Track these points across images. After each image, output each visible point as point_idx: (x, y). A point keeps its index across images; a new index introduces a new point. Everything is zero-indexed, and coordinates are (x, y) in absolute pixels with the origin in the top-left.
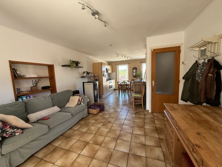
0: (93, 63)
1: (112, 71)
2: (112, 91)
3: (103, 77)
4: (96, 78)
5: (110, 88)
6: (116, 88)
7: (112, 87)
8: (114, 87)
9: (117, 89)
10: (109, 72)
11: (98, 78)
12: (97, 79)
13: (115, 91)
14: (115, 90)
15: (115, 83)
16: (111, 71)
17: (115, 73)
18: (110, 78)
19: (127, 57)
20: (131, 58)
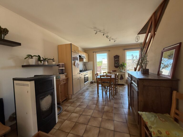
0: (58, 45)
1: (89, 60)
2: (88, 85)
3: (73, 66)
4: (61, 68)
5: (85, 82)
6: (93, 80)
7: (88, 81)
8: (90, 80)
9: (95, 82)
10: (85, 60)
11: (64, 68)
12: (62, 70)
13: (92, 85)
14: (92, 83)
15: (91, 75)
16: (87, 60)
17: (92, 62)
18: (86, 68)
19: (109, 39)
20: (114, 41)
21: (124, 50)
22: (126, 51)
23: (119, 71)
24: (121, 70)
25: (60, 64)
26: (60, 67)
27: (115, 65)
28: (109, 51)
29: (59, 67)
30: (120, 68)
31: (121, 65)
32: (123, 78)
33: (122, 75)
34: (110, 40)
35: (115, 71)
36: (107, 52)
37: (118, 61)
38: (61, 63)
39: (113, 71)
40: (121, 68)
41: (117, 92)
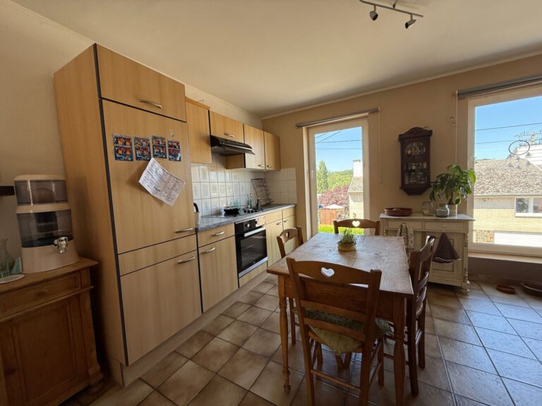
0: (54, 75)
1: (280, 162)
3: (125, 191)
4: (31, 209)
5: (241, 269)
10: (253, 162)
11: (52, 207)
16: (270, 162)
18: (268, 195)
19: (371, 8)
20: (407, 18)
21: (464, 95)
22: (471, 101)
23: (426, 212)
24: (442, 206)
25: (26, 182)
26: (23, 201)
27: (407, 182)
28: (375, 111)
29: (20, 203)
30: (432, 197)
31: (443, 179)
32: (453, 256)
33: (449, 237)
34: (379, 11)
35: (404, 212)
36: (365, 122)
37: (426, 157)
38: (28, 178)
39: (391, 212)
40: (443, 199)
41: (422, 365)
